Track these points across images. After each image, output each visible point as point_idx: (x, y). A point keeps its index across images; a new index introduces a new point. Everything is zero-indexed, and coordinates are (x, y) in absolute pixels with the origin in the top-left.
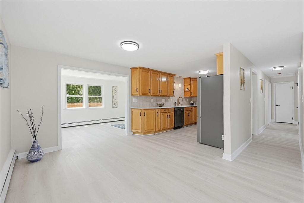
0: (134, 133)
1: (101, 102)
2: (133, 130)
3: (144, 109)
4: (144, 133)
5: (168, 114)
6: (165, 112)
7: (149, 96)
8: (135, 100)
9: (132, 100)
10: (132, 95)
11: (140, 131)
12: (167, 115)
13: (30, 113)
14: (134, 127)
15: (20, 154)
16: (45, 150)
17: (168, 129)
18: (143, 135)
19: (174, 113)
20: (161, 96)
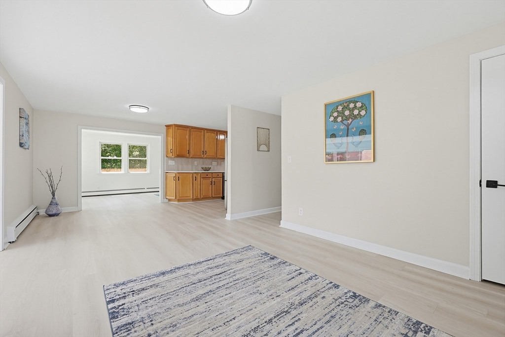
0: (170, 200)
1: (146, 167)
2: (167, 197)
3: (179, 173)
4: (179, 201)
5: (212, 180)
6: (207, 176)
7: (187, 158)
8: (172, 163)
9: (167, 162)
10: (167, 156)
11: (174, 198)
12: (210, 180)
13: (49, 172)
14: (168, 194)
15: (41, 210)
16: (64, 210)
17: (213, 198)
18: (177, 203)
19: (222, 178)
20: (206, 158)
